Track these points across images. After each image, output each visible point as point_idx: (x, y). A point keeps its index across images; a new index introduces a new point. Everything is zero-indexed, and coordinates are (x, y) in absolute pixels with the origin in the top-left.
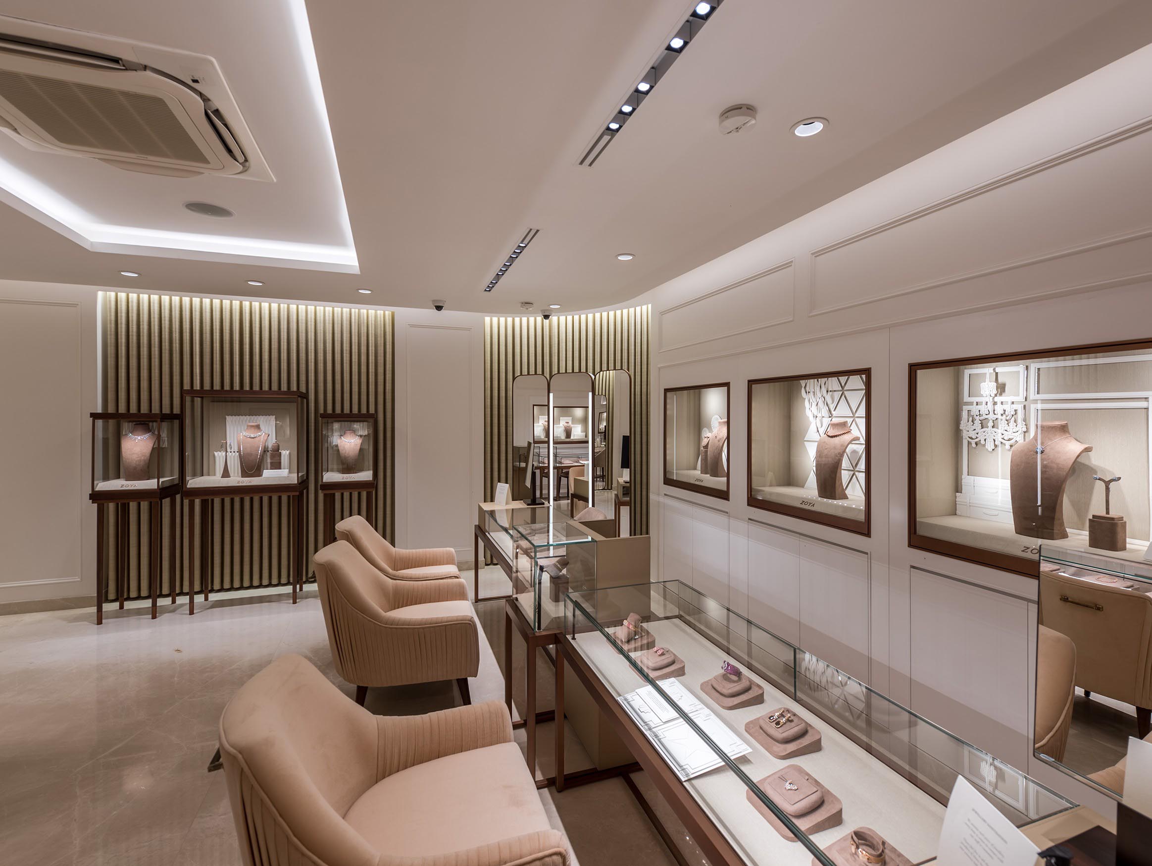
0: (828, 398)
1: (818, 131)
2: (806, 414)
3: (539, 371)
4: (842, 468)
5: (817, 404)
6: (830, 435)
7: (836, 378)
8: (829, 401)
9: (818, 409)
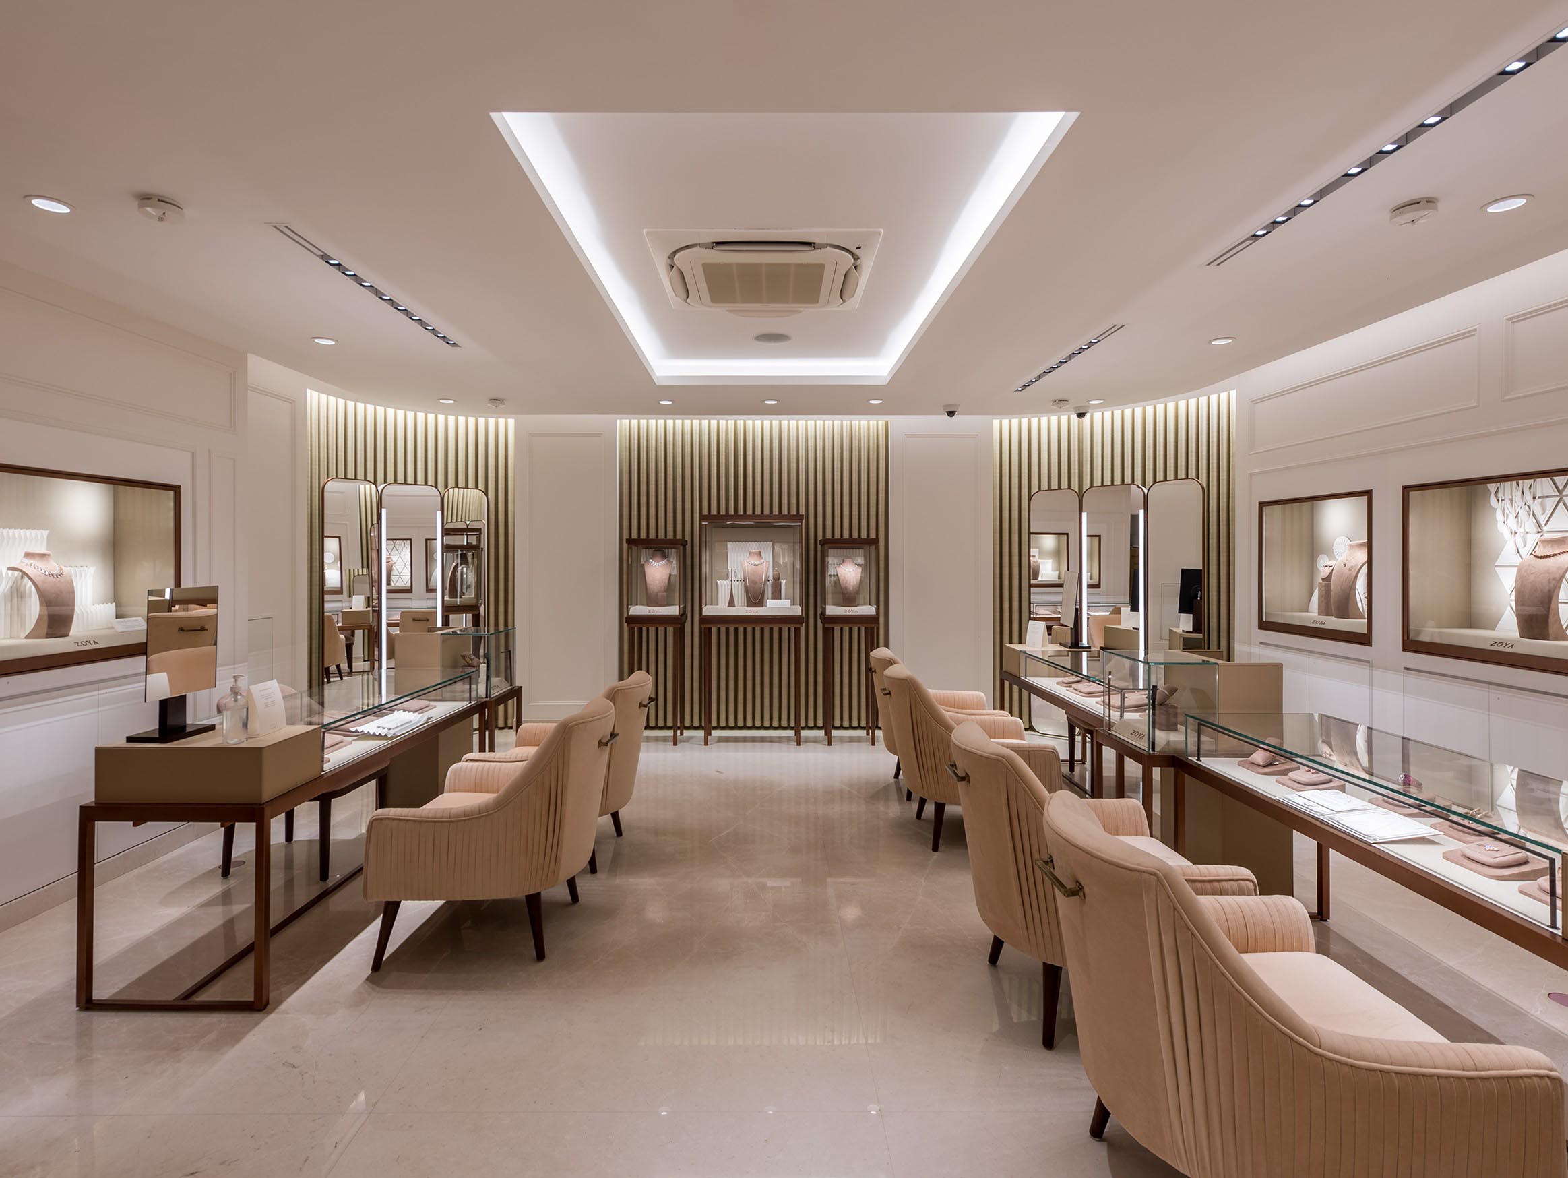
0: (1536, 507)
1: (1518, 206)
2: (1497, 528)
3: (1064, 484)
4: (1559, 601)
5: (1517, 516)
6: (1540, 555)
7: (1549, 479)
8: (1538, 511)
9: (1518, 522)
